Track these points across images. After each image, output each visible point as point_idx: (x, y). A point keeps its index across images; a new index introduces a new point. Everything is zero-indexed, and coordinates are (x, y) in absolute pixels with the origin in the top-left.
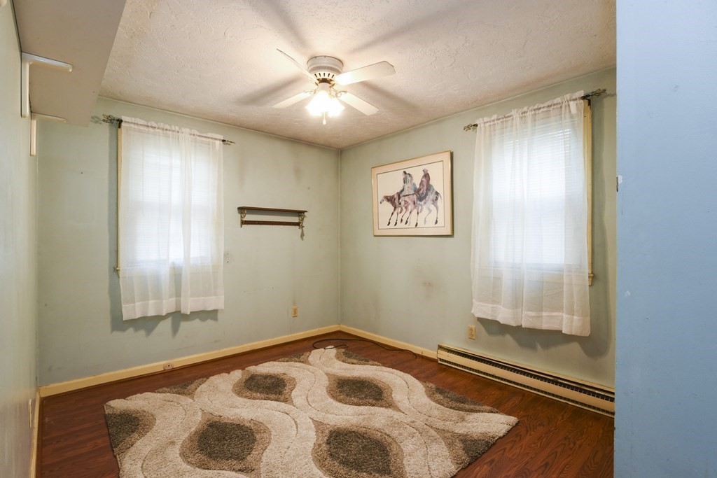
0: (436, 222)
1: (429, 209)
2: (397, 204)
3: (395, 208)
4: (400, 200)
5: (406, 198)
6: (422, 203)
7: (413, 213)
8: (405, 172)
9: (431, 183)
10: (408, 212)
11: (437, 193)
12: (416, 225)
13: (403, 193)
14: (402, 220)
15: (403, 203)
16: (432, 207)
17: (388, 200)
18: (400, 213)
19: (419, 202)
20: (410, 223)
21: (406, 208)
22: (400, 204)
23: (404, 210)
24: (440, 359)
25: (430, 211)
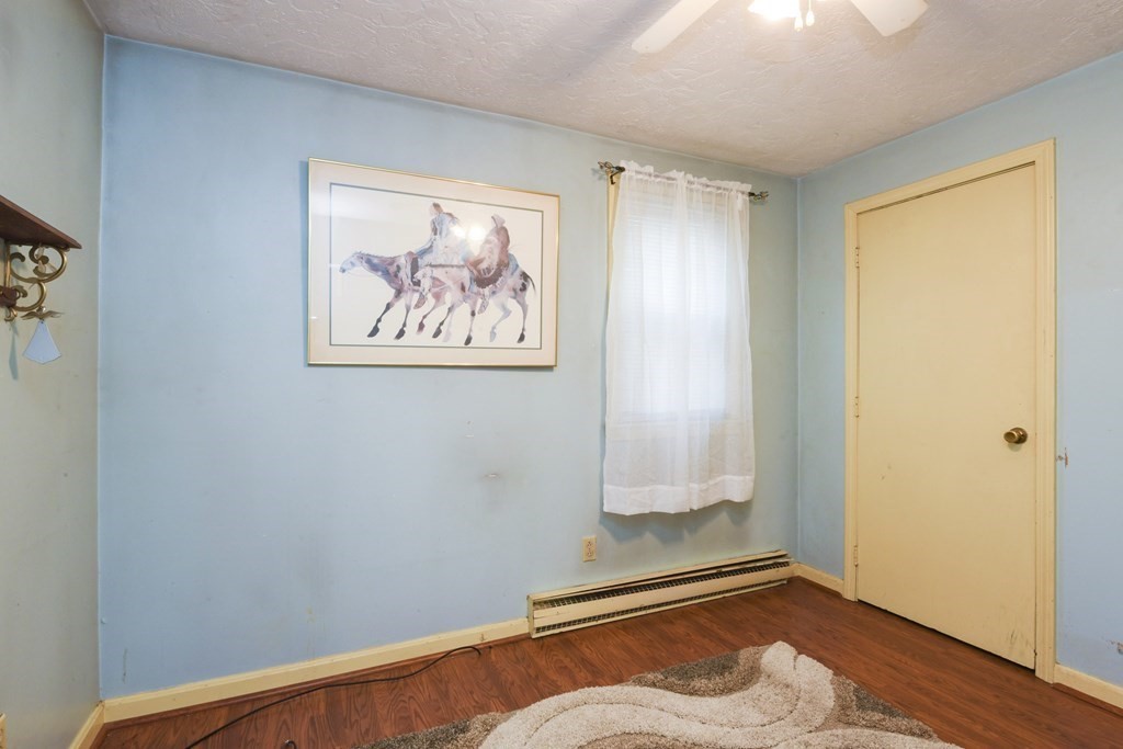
0: (522, 338)
1: (504, 308)
2: (407, 281)
3: (399, 293)
4: (419, 275)
5: (438, 273)
6: (487, 291)
7: (457, 311)
8: (436, 206)
9: (512, 250)
10: (442, 310)
11: (525, 276)
12: (468, 341)
13: (428, 259)
14: (421, 326)
15: (426, 284)
16: (512, 304)
17: (374, 268)
18: (417, 306)
19: (475, 288)
20: (448, 334)
21: (437, 297)
22: (418, 283)
23: (431, 301)
24: (538, 630)
25: (507, 313)
